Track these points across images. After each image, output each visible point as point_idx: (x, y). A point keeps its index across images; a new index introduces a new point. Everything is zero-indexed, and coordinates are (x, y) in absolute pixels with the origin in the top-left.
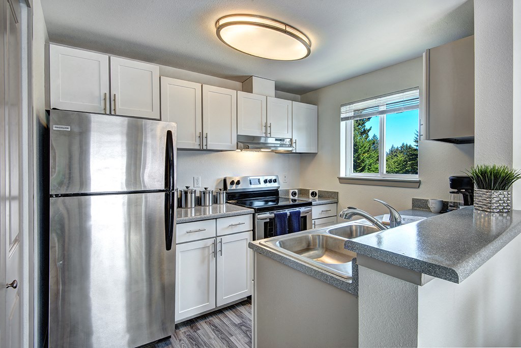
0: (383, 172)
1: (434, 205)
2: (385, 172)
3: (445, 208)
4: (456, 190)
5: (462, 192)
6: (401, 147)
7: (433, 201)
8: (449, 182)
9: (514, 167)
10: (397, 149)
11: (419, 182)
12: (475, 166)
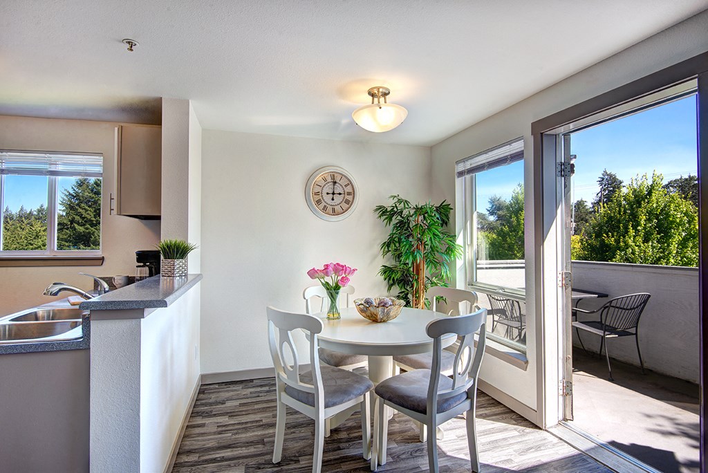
0: (52, 249)
1: (120, 282)
2: (56, 249)
3: (130, 281)
4: (142, 264)
5: (147, 266)
6: (39, 211)
7: (119, 278)
8: (135, 257)
9: (189, 241)
10: (31, 213)
11: (103, 259)
12: (163, 241)
